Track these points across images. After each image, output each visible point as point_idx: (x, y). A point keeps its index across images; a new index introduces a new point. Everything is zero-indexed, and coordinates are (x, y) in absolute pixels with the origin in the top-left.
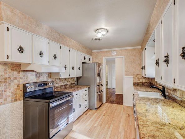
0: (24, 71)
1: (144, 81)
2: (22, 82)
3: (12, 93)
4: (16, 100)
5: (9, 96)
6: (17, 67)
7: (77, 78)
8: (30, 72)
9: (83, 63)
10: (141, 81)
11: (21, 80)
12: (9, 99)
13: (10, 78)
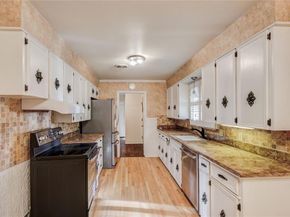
0: (25, 111)
1: (169, 123)
2: (22, 130)
3: (11, 150)
4: (15, 163)
5: (7, 157)
6: (17, 104)
7: (81, 123)
8: (31, 114)
9: (92, 99)
10: (166, 124)
11: (21, 128)
12: (7, 162)
13: (8, 124)
